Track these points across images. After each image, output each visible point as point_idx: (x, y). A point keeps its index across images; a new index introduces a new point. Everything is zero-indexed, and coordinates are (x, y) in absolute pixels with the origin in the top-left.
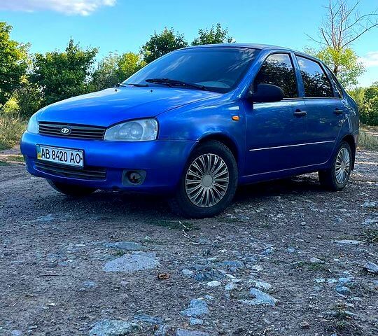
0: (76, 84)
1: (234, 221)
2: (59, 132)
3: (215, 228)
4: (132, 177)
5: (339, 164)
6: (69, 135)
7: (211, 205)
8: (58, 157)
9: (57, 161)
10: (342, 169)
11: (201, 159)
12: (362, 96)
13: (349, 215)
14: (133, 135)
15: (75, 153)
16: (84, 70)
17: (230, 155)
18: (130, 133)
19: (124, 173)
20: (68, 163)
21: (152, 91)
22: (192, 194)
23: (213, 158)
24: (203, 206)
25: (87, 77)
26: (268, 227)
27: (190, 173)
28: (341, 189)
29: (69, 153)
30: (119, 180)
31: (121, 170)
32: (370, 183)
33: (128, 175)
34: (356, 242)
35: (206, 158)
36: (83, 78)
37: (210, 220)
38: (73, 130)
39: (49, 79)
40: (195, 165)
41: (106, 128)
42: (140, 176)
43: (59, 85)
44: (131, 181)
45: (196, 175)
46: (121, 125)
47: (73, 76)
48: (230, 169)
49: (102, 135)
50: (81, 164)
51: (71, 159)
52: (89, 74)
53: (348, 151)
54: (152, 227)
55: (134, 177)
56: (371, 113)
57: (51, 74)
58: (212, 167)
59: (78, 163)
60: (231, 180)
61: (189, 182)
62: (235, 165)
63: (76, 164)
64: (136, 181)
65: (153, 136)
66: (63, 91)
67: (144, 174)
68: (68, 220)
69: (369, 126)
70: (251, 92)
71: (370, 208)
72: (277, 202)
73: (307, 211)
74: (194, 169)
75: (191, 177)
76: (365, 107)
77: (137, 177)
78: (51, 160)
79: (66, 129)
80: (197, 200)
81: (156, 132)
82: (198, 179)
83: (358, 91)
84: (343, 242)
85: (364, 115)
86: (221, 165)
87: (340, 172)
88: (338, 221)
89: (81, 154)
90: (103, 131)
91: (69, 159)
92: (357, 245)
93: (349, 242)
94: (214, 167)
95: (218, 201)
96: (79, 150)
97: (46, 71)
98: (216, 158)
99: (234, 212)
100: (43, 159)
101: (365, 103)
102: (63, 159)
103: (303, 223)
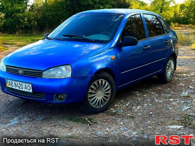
0: (22, 12)
1: (114, 114)
2: (17, 72)
3: (105, 121)
4: (59, 97)
5: (168, 69)
6: (23, 74)
7: (102, 106)
8: (18, 86)
9: (17, 88)
10: (170, 71)
11: (96, 83)
12: (178, 9)
13: (174, 103)
14: (59, 74)
15: (27, 85)
16: (26, 3)
17: (111, 78)
18: (57, 73)
19: (55, 95)
20: (24, 90)
21: (66, 44)
22: (92, 102)
23: (102, 81)
24: (98, 107)
25: (28, 8)
26: (132, 117)
27: (90, 91)
28: (169, 82)
29: (24, 84)
30: (52, 99)
31: (53, 94)
32: (185, 74)
33: (57, 96)
34: (179, 127)
35: (98, 82)
36: (26, 8)
37: (102, 114)
38: (25, 71)
39: (7, 10)
40: (93, 87)
41: (43, 71)
42: (64, 97)
43: (13, 13)
44: (59, 99)
45: (94, 92)
46: (51, 69)
47: (20, 8)
48: (111, 86)
49: (41, 75)
50: (31, 91)
51: (25, 88)
52: (29, 6)
53: (173, 61)
54: (71, 123)
55: (60, 97)
56: (184, 17)
57: (7, 7)
58: (101, 86)
59: (29, 90)
60: (112, 91)
61: (90, 96)
62: (114, 83)
63: (28, 91)
64: (61, 99)
65: (69, 75)
66: (16, 16)
67: (66, 96)
68: (26, 122)
69: (183, 25)
70: (120, 41)
71: (185, 97)
72: (137, 96)
73: (152, 101)
74: (92, 89)
75: (91, 93)
76: (180, 15)
77: (62, 97)
78: (14, 87)
79: (21, 71)
80: (94, 105)
81: (70, 72)
82: (95, 94)
83: (176, 6)
84: (172, 127)
85: (179, 19)
86: (107, 84)
87: (169, 73)
88: (169, 109)
89: (30, 85)
90: (42, 73)
91: (24, 88)
92: (180, 129)
93: (175, 127)
94: (103, 86)
95: (105, 103)
96: (29, 83)
97: (5, 5)
98: (103, 81)
99: (115, 107)
100: (10, 86)
101: (180, 12)
102: (20, 87)
103: (151, 113)
